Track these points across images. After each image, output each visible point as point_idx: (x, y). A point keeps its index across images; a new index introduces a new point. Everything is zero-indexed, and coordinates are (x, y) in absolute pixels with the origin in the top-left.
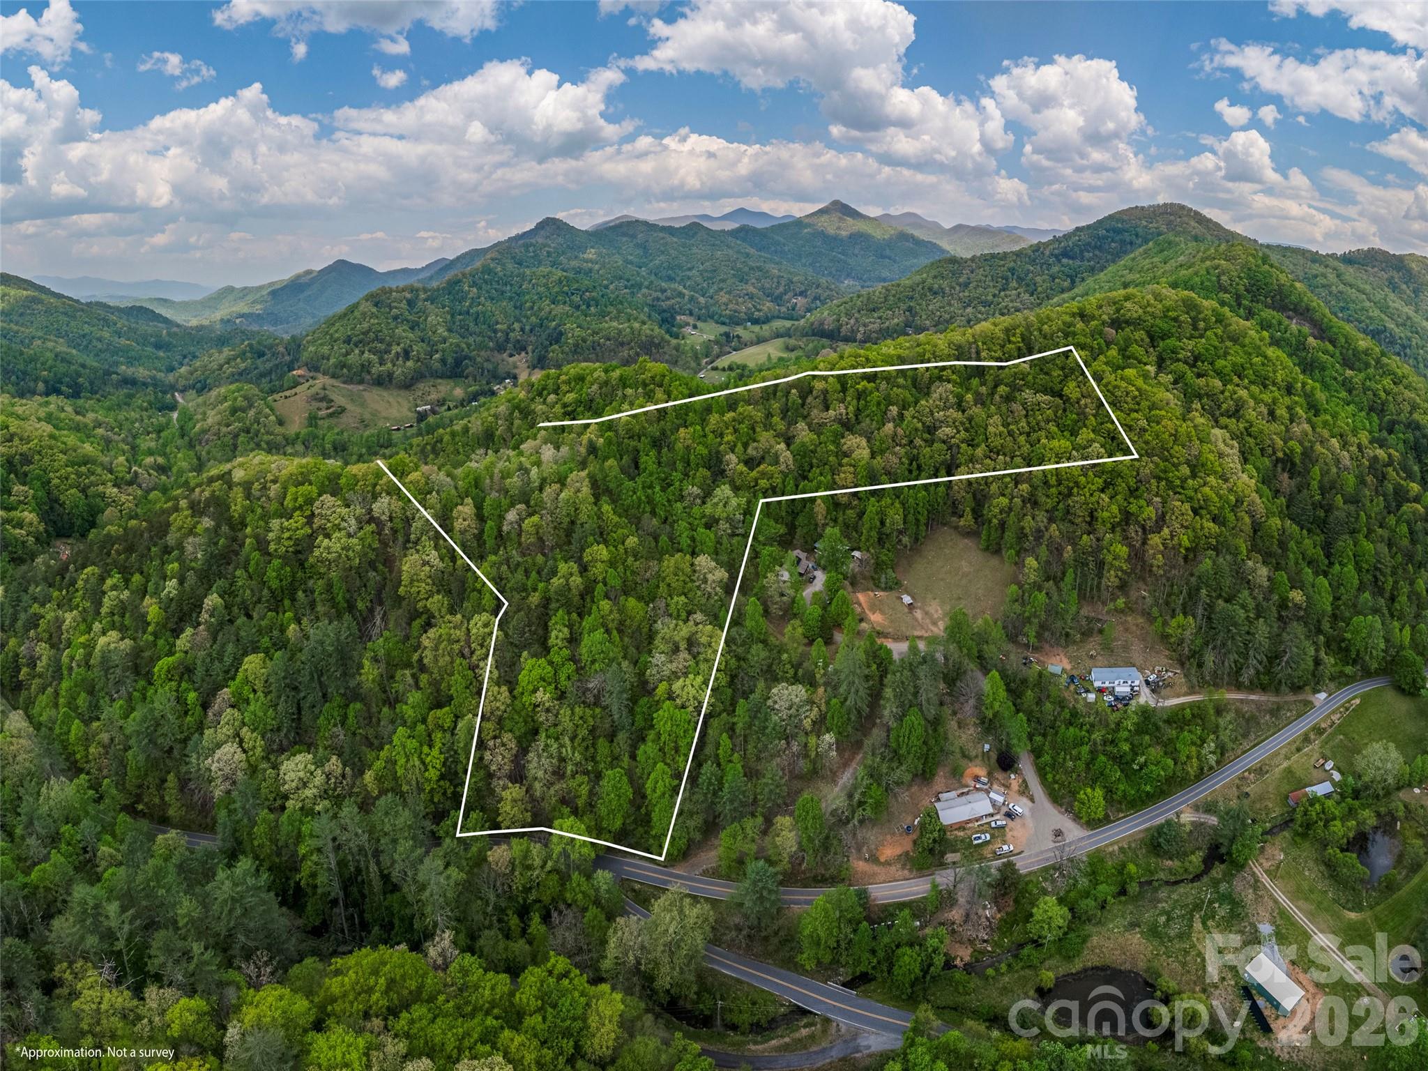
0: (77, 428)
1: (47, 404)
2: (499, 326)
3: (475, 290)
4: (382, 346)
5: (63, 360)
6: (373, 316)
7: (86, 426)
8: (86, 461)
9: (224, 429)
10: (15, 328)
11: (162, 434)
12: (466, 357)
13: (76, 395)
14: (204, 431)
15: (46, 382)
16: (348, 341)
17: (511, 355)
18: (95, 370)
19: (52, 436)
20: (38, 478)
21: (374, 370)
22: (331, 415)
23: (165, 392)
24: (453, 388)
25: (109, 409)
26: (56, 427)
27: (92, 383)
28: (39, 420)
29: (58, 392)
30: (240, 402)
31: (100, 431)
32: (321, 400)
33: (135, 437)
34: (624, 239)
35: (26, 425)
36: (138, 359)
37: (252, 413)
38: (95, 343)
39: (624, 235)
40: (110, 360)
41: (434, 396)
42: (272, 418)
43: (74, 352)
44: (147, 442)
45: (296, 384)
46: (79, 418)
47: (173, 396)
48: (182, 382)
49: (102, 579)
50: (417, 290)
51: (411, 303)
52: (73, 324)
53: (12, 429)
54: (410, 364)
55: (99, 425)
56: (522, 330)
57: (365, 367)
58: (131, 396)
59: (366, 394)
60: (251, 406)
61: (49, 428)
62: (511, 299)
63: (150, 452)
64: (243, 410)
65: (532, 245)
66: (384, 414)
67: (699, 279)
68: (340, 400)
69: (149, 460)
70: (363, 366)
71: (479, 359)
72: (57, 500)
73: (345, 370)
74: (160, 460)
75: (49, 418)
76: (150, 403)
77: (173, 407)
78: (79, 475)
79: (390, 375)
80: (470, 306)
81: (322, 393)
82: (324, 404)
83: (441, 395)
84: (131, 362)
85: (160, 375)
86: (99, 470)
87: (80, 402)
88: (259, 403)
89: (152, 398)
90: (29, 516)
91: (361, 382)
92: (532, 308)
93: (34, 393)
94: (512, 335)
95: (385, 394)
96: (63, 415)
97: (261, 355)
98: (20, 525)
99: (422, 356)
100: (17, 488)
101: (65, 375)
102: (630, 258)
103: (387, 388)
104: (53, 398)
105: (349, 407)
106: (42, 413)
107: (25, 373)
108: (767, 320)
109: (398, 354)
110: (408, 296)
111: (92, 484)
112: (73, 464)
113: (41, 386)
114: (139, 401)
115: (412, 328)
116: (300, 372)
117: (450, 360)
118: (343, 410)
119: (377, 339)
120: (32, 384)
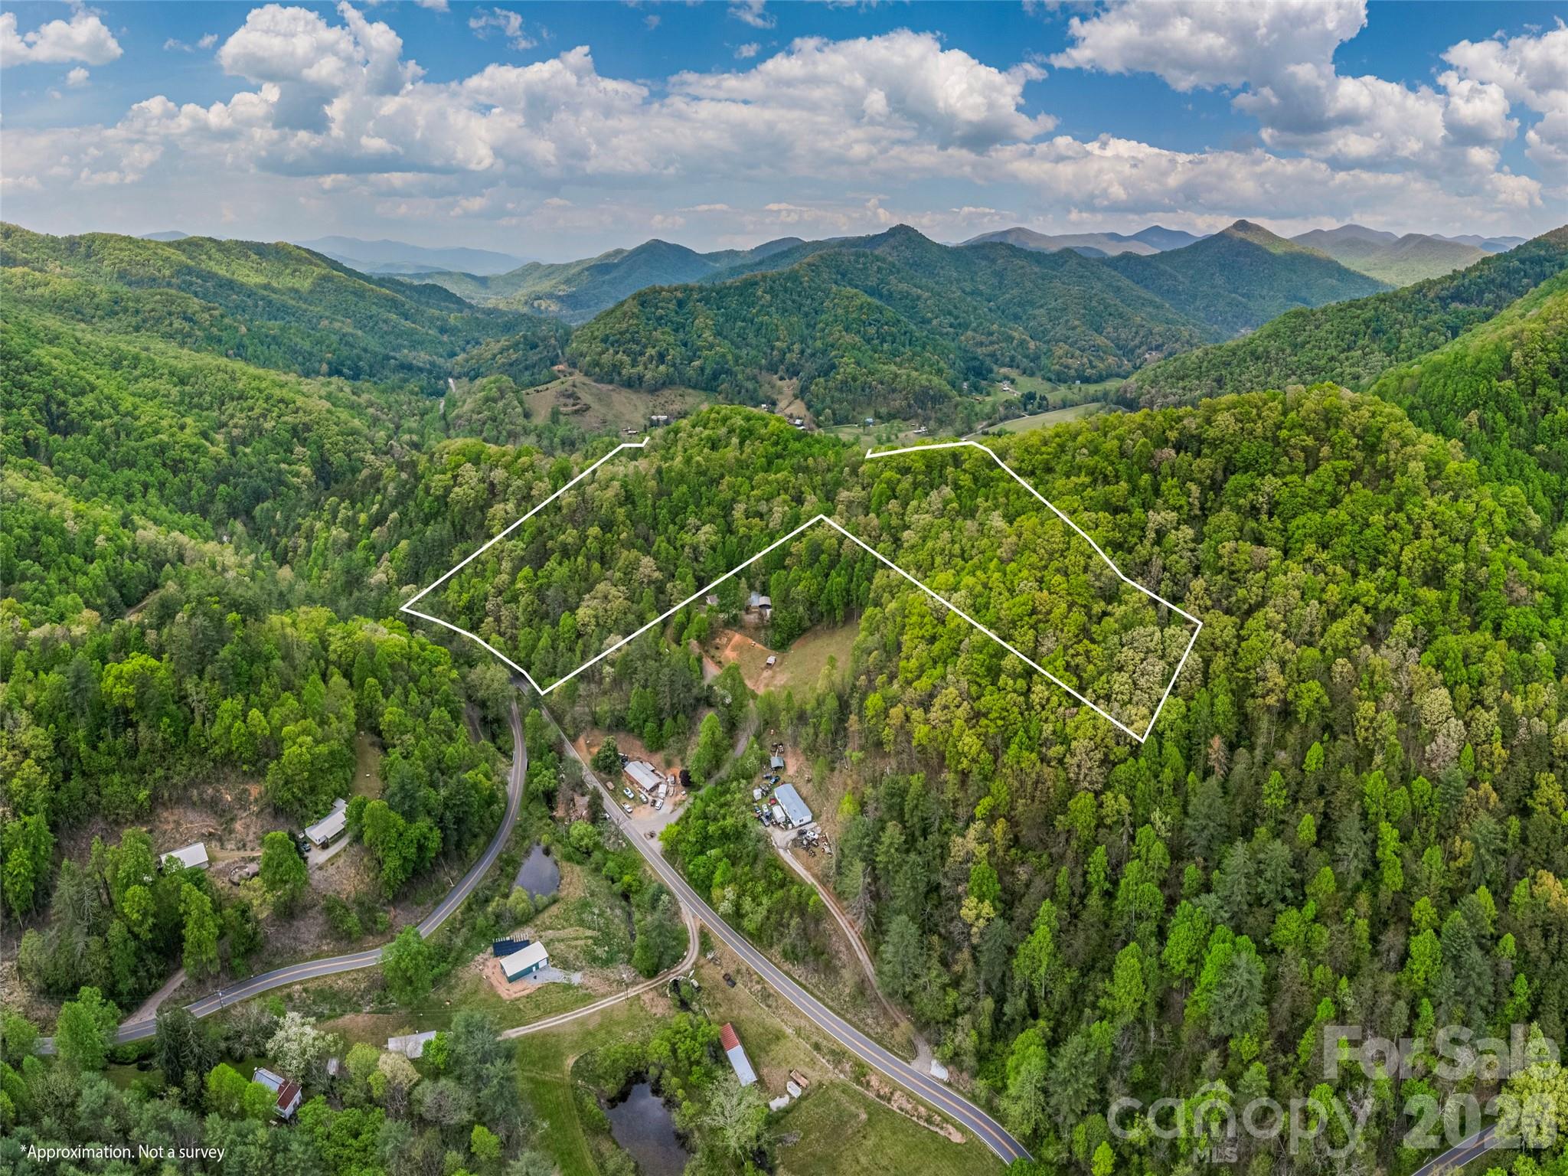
0: (352, 406)
1: (329, 383)
2: (778, 344)
3: (768, 297)
4: (636, 348)
5: (347, 344)
6: (634, 316)
7: (359, 405)
8: (354, 432)
9: (475, 416)
10: (304, 306)
11: (426, 417)
12: (728, 372)
13: (355, 377)
14: (459, 417)
15: (329, 363)
16: (605, 340)
17: (782, 379)
18: (375, 354)
19: (329, 411)
20: (315, 443)
21: (624, 372)
22: (576, 412)
23: (438, 378)
24: (702, 402)
25: (383, 392)
26: (334, 404)
27: (371, 367)
28: (321, 397)
29: (340, 373)
30: (495, 393)
31: (371, 410)
32: (569, 396)
33: (401, 418)
34: (984, 263)
35: (308, 401)
36: (421, 343)
37: (501, 404)
38: (381, 324)
39: (986, 258)
40: (395, 343)
41: (677, 407)
42: (519, 410)
43: (360, 333)
44: (412, 423)
45: (554, 378)
46: (355, 398)
47: (446, 382)
48: (458, 369)
49: (339, 504)
50: (691, 290)
51: (681, 304)
52: (361, 304)
53: (298, 404)
54: (662, 368)
55: (371, 404)
56: (802, 352)
57: (616, 368)
58: (406, 381)
59: (615, 397)
60: (502, 397)
61: (328, 405)
62: (806, 315)
63: (410, 431)
64: (495, 401)
65: (865, 255)
66: (627, 417)
67: (1044, 320)
68: (586, 398)
69: (406, 437)
70: (614, 366)
71: (740, 376)
72: (327, 461)
73: (597, 369)
74: (415, 438)
75: (329, 397)
76: (422, 389)
77: (440, 394)
78: (346, 442)
79: (640, 378)
80: (757, 315)
81: (571, 389)
82: (571, 401)
83: (686, 407)
84: (414, 345)
85: (440, 361)
86: (362, 441)
87: (358, 383)
88: (510, 395)
89: (425, 383)
90: (305, 470)
91: (611, 382)
92: (823, 330)
93: (318, 373)
94: (788, 355)
95: (634, 397)
96: (341, 395)
97: (534, 346)
98: (297, 475)
99: (678, 361)
100: (298, 449)
101: (348, 358)
102: (981, 287)
103: (637, 391)
104: (335, 379)
105: (595, 405)
106: (323, 393)
107: (311, 354)
108: (1100, 379)
109: (651, 357)
110: (679, 295)
111: (356, 451)
112: (342, 434)
113: (325, 367)
114: (412, 386)
115: (676, 330)
116: (561, 367)
117: (708, 371)
118: (588, 408)
119: (633, 340)
120: (317, 365)
